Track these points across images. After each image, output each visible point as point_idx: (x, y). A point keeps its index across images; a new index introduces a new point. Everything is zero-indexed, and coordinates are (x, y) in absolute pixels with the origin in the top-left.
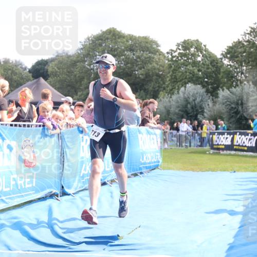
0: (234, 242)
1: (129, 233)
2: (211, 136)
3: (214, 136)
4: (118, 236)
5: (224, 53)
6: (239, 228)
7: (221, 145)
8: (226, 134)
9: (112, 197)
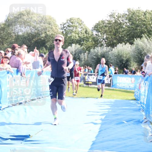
0: (95, 140)
1: (36, 134)
2: (84, 76)
3: (86, 76)
4: (30, 135)
5: (93, 27)
6: (99, 132)
7: (90, 82)
8: (93, 75)
9: (25, 112)
